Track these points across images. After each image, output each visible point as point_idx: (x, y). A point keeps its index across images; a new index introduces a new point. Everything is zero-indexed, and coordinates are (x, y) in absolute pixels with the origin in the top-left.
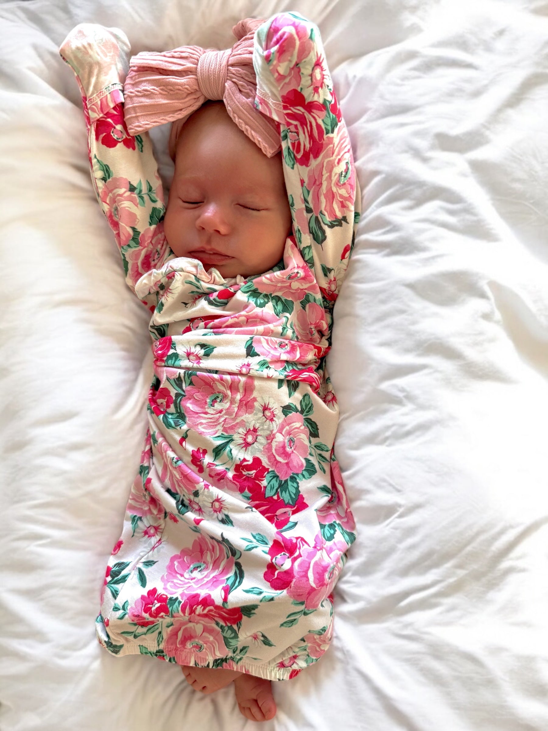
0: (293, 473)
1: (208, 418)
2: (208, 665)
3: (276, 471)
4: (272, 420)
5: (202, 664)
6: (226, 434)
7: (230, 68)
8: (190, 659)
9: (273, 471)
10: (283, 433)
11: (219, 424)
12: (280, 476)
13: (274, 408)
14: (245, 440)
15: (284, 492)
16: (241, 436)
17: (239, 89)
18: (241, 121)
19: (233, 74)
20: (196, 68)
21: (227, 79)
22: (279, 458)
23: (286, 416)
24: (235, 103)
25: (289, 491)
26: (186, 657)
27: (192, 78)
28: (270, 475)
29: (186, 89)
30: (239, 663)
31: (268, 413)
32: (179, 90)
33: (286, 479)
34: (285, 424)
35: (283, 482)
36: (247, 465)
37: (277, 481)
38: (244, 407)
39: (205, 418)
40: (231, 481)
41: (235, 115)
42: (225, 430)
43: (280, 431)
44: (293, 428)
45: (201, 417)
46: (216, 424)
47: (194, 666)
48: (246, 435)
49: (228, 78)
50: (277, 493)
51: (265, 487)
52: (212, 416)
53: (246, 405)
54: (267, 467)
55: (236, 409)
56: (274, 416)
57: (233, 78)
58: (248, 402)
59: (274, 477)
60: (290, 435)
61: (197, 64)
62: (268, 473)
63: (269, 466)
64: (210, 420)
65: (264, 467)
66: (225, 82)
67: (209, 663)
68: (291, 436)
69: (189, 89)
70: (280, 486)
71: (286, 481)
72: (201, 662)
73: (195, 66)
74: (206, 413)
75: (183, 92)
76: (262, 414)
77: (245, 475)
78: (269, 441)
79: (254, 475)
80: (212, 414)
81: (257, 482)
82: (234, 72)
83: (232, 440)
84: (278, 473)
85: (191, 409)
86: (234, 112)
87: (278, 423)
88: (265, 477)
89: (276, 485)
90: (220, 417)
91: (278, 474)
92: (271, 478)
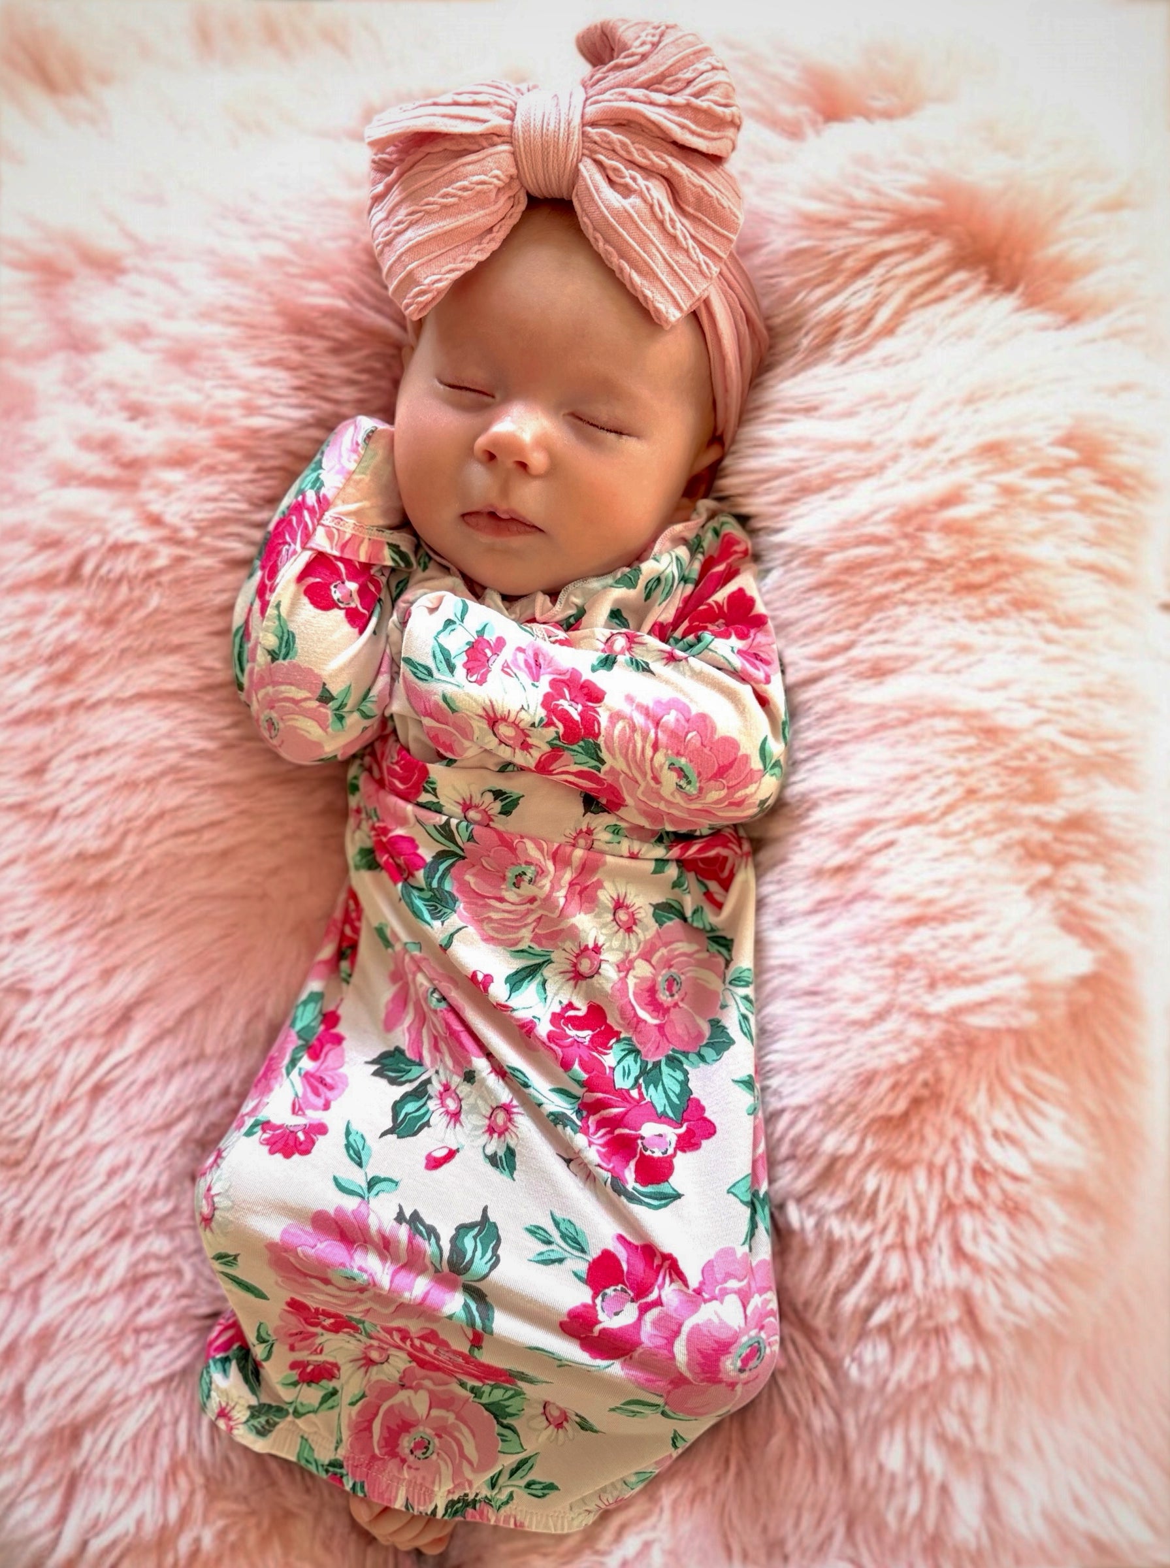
0: (673, 1050)
1: (504, 911)
2: (434, 1512)
3: (634, 1039)
4: (629, 930)
5: (421, 1508)
6: (537, 949)
7: (589, 129)
8: (397, 1493)
9: (629, 1039)
10: (654, 960)
11: (525, 926)
12: (643, 1051)
13: (637, 906)
14: (575, 965)
15: (652, 1087)
16: (568, 955)
17: (608, 177)
18: (610, 249)
19: (595, 143)
20: (512, 128)
21: (583, 155)
22: (643, 1014)
23: (661, 925)
24: (598, 208)
25: (663, 1085)
26: (388, 1486)
27: (504, 151)
28: (622, 1046)
29: (497, 177)
30: (502, 1511)
31: (623, 916)
32: (483, 183)
33: (656, 1059)
34: (658, 943)
35: (650, 1066)
36: (576, 1017)
37: (636, 1062)
38: (577, 897)
39: (497, 910)
40: (544, 1043)
41: (598, 235)
42: (536, 939)
43: (646, 956)
44: (676, 953)
45: (490, 906)
46: (518, 924)
47: (403, 1509)
48: (577, 956)
49: (586, 152)
50: (636, 1084)
51: (613, 1069)
52: (513, 908)
53: (580, 893)
54: (616, 1028)
55: (562, 901)
56: (635, 924)
57: (596, 152)
58: (586, 888)
59: (630, 1052)
60: (670, 966)
61: (512, 119)
62: (618, 1041)
63: (621, 1026)
64: (506, 915)
65: (610, 1027)
66: (579, 161)
67: (436, 1507)
68: (673, 970)
69: (502, 177)
70: (643, 1072)
71: (657, 1065)
72: (419, 1504)
73: (508, 122)
74: (501, 900)
75: (491, 187)
76: (610, 917)
77: (570, 1037)
78: (622, 974)
79: (588, 1039)
80: (513, 904)
81: (595, 1054)
82: (597, 138)
83: (550, 961)
84: (641, 1043)
85: (473, 886)
86: (595, 229)
87: (641, 936)
88: (611, 1048)
89: (635, 1071)
90: (529, 912)
91: (639, 1047)
92: (624, 1053)
